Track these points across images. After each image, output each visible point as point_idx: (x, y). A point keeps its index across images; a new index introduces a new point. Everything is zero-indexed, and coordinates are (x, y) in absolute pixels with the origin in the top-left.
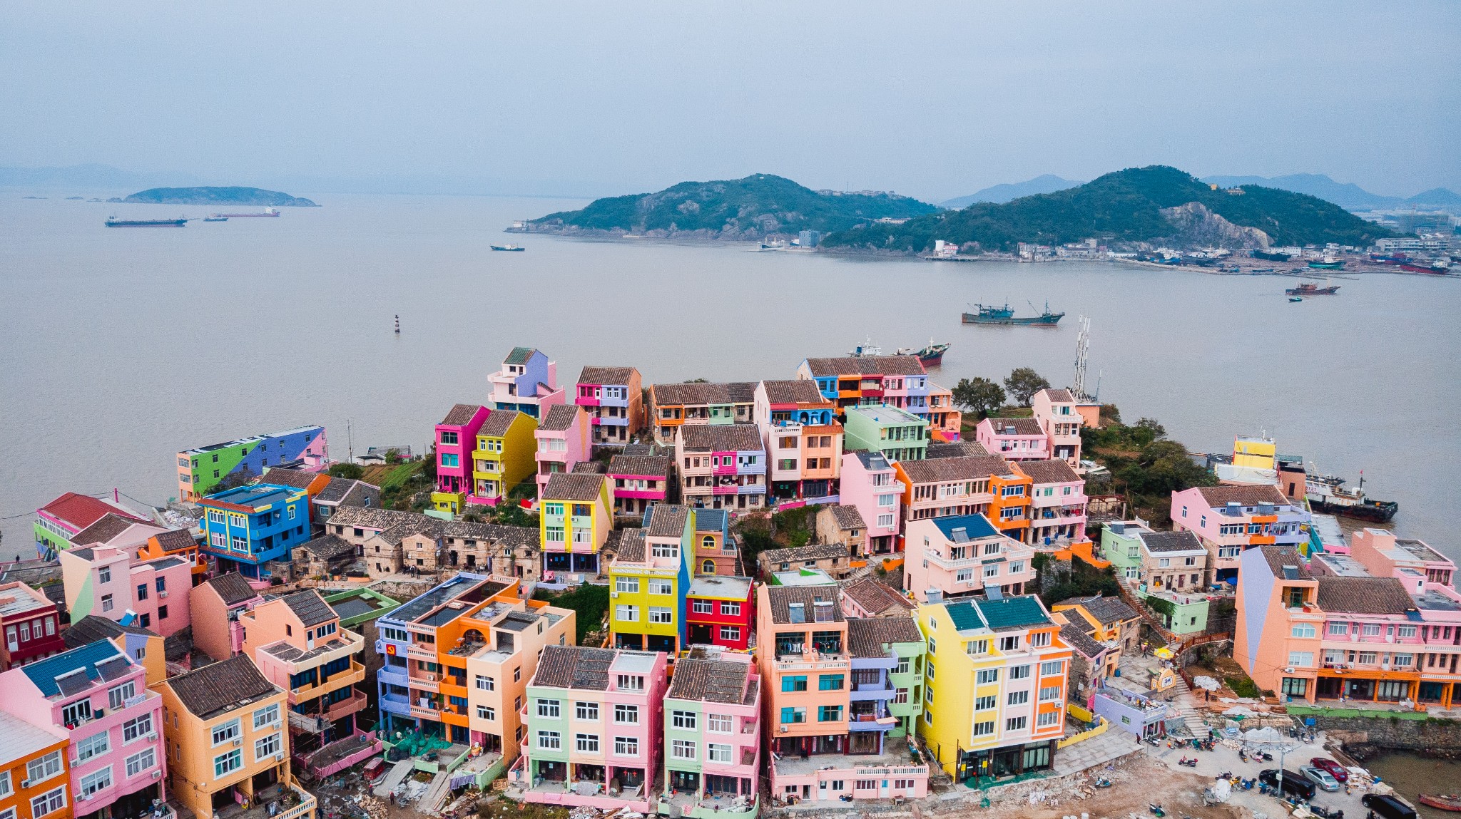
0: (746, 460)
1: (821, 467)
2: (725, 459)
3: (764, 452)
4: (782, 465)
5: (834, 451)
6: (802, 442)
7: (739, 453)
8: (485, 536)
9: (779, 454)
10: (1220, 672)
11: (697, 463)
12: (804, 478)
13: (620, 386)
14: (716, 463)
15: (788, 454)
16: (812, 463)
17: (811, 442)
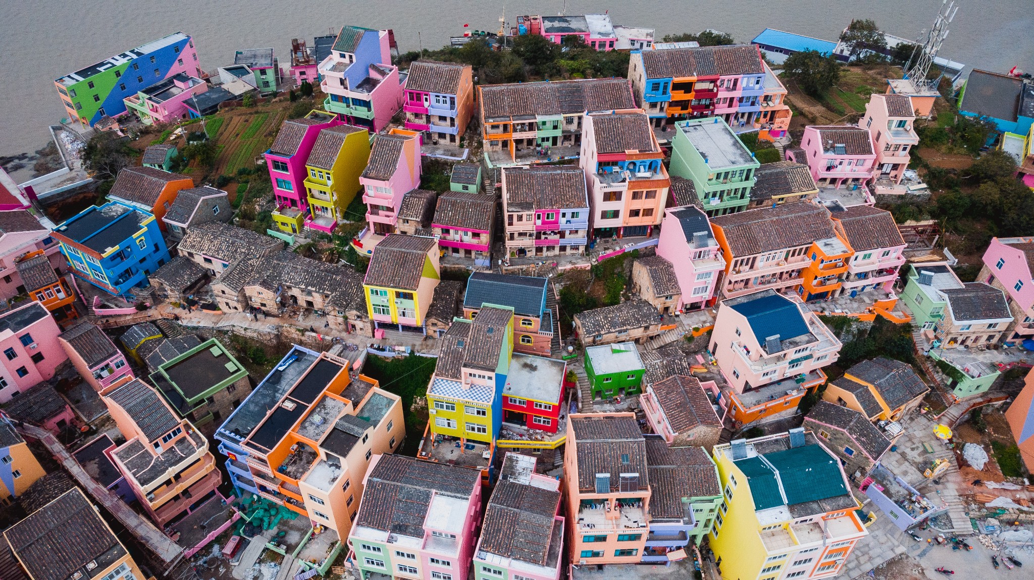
0: (568, 216)
1: (643, 215)
2: (548, 215)
3: (588, 209)
4: (604, 215)
5: (658, 204)
6: (626, 195)
7: (562, 211)
8: (320, 289)
9: (601, 205)
10: (989, 435)
11: (520, 218)
12: (625, 225)
13: (449, 96)
14: (539, 218)
15: (612, 206)
16: (635, 213)
17: (635, 196)
